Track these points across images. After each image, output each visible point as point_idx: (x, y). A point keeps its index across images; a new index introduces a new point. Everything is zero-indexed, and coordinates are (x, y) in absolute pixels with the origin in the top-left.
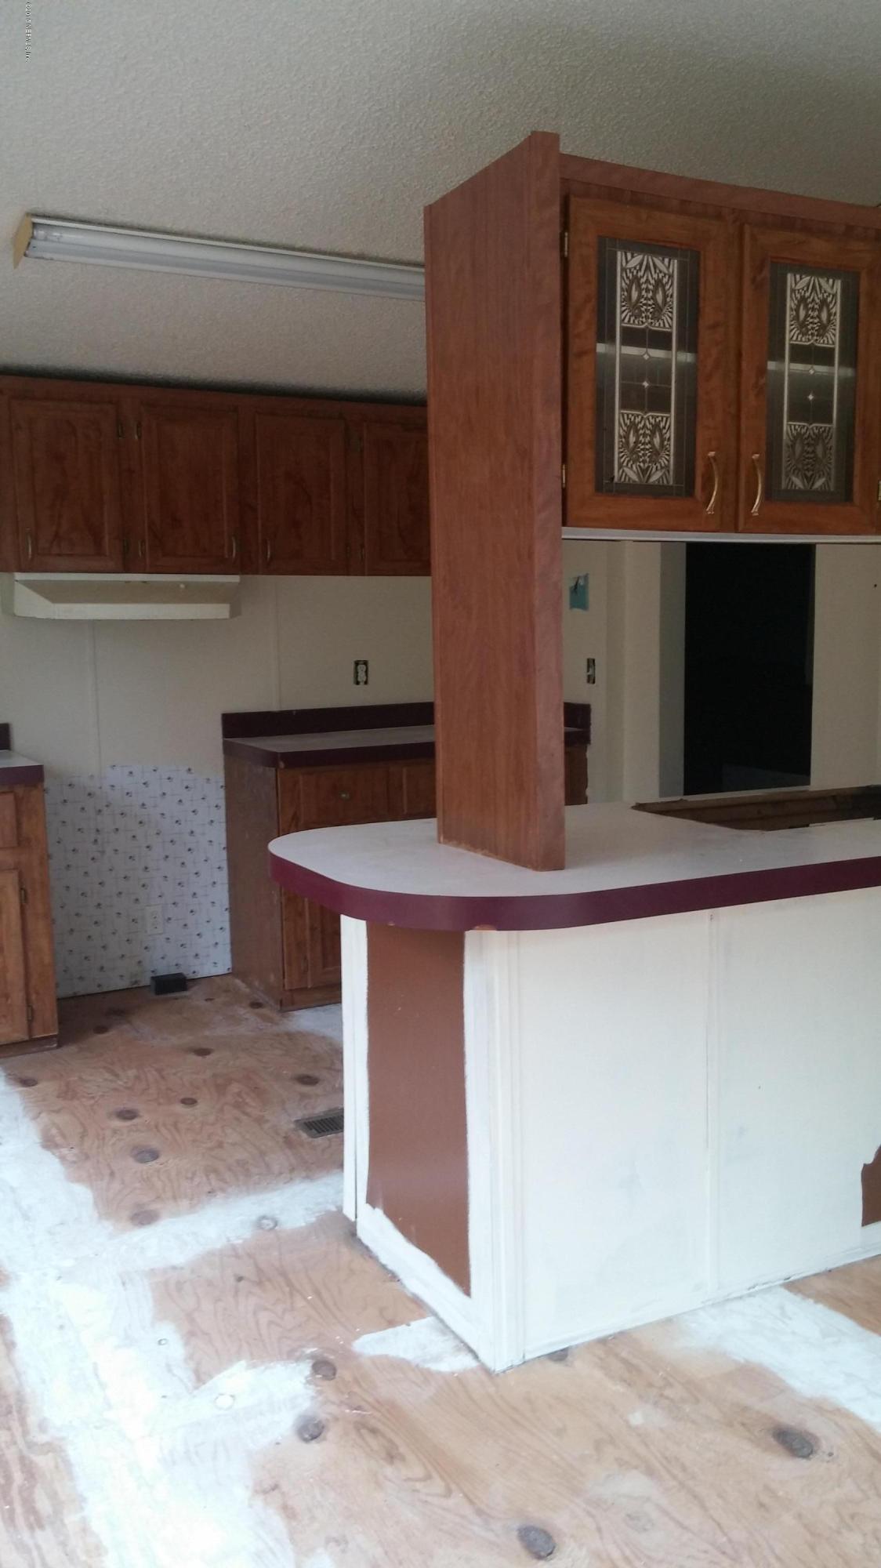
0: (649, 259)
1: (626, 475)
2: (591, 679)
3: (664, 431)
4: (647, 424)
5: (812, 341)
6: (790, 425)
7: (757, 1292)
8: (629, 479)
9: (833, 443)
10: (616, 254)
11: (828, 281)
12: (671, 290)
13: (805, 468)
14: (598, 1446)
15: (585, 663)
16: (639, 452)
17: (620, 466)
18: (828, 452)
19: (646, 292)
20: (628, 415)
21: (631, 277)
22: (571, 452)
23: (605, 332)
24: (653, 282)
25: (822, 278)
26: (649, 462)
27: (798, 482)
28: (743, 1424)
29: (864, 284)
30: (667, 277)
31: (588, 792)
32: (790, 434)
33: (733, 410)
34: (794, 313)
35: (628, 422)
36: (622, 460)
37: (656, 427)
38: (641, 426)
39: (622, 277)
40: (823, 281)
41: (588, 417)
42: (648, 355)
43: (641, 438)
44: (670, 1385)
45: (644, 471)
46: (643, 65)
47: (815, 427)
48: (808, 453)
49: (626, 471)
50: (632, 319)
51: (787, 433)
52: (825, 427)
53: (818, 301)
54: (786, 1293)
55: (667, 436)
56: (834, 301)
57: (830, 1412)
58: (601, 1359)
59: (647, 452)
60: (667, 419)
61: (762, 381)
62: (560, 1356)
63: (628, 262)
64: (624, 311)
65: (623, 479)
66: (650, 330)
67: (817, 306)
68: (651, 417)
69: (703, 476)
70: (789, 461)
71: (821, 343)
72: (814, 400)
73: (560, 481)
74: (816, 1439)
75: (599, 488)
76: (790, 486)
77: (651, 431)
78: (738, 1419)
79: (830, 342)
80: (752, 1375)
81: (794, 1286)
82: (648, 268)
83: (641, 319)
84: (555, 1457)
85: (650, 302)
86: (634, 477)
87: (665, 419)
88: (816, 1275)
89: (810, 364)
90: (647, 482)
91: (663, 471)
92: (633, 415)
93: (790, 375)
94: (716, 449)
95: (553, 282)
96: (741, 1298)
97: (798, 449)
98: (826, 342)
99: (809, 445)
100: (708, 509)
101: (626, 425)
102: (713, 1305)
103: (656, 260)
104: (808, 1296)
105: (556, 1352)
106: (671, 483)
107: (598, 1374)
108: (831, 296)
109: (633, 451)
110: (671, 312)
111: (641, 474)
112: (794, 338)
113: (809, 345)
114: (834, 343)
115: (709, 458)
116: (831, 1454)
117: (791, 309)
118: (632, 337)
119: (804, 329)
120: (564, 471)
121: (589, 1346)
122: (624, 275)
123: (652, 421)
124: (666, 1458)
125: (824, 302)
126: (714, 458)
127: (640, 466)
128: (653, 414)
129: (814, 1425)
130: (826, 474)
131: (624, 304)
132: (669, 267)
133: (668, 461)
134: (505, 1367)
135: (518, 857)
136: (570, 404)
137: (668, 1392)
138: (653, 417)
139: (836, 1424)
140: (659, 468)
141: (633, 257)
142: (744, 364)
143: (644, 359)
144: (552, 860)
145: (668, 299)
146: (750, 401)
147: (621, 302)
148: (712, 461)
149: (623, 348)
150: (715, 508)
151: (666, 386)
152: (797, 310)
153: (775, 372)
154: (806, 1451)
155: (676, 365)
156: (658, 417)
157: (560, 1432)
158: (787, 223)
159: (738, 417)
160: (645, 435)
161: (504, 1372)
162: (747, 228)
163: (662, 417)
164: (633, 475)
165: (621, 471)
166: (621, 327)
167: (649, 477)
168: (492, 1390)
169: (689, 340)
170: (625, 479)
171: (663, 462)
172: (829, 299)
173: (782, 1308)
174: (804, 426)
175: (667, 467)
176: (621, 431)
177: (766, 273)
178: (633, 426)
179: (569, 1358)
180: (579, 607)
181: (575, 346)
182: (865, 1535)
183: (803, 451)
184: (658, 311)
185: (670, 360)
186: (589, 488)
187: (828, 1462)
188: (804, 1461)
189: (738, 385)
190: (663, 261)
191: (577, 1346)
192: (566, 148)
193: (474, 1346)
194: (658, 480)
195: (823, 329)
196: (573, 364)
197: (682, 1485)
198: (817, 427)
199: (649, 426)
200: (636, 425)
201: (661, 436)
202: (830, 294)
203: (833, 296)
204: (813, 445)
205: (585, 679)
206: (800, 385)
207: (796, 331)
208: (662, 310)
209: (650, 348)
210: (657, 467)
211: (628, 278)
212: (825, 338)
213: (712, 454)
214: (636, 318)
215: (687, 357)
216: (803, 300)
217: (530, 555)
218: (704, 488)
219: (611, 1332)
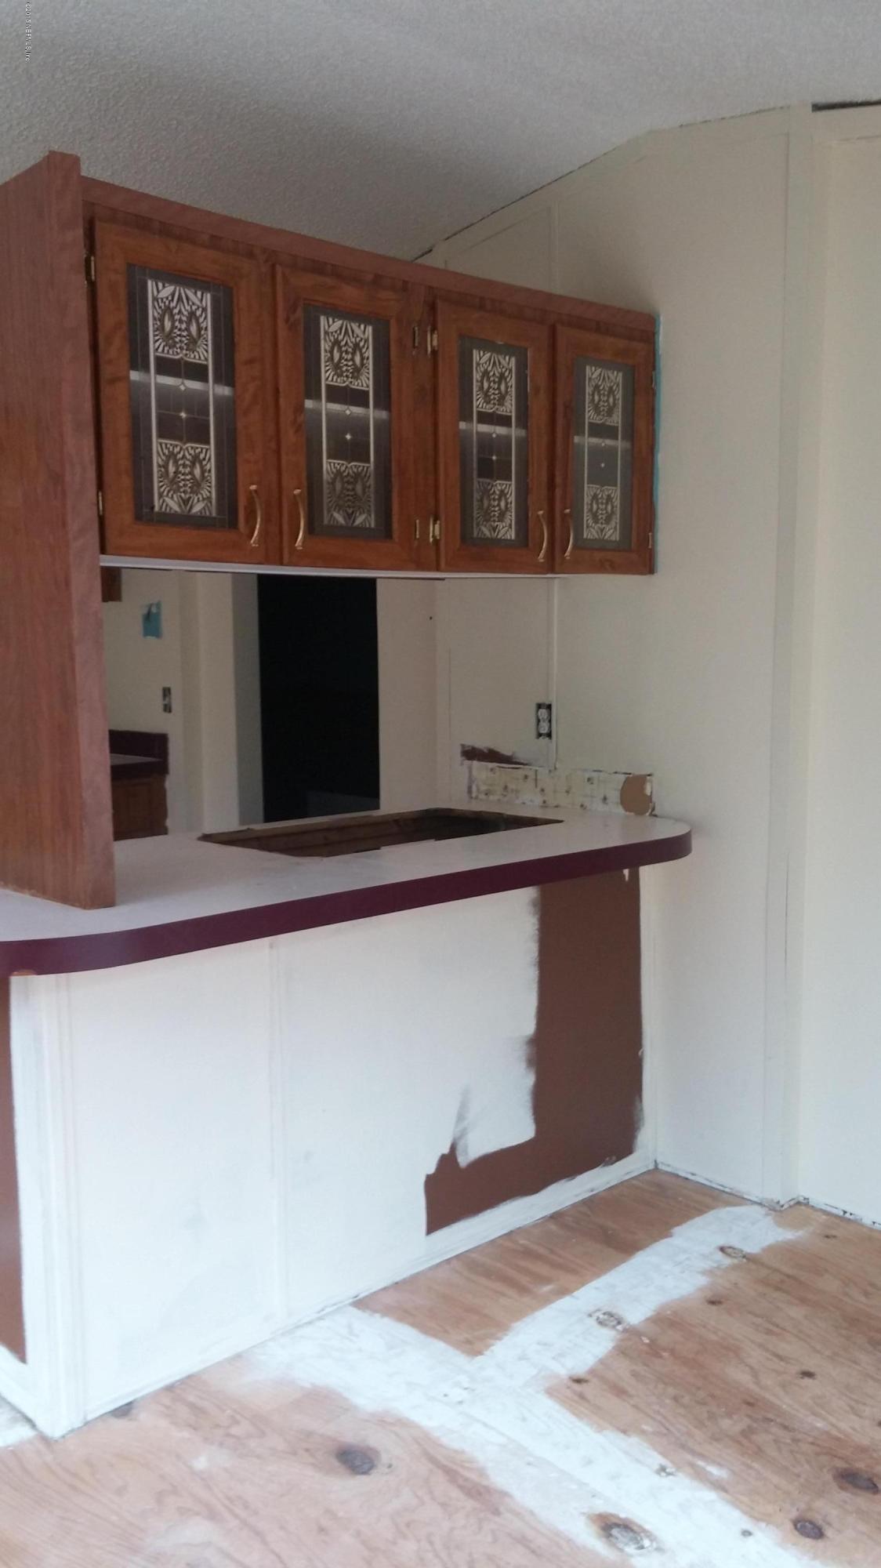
0: (181, 290)
1: (167, 505)
2: (167, 708)
3: (204, 463)
4: (187, 454)
5: (347, 383)
6: (330, 463)
7: (328, 1314)
8: (171, 509)
9: (371, 482)
10: (146, 283)
11: (359, 326)
12: (205, 323)
13: (346, 505)
14: (160, 1497)
15: (160, 693)
16: (180, 482)
17: (161, 495)
18: (367, 490)
19: (180, 322)
20: (166, 444)
21: (163, 307)
22: (108, 477)
23: (138, 360)
24: (186, 313)
25: (355, 323)
26: (191, 493)
27: (339, 518)
28: (307, 1450)
29: (394, 332)
30: (200, 309)
31: (169, 823)
32: (330, 472)
33: (273, 445)
34: (329, 355)
35: (166, 452)
36: (162, 489)
37: (195, 459)
38: (180, 456)
39: (154, 307)
40: (355, 326)
41: (124, 444)
42: (185, 386)
43: (181, 469)
44: (237, 1422)
45: (186, 502)
46: (176, 97)
47: (354, 466)
48: (348, 490)
49: (168, 502)
50: (166, 349)
51: (328, 472)
52: (364, 467)
53: (351, 345)
54: (355, 1311)
55: (208, 467)
56: (366, 346)
57: (391, 1424)
58: (168, 1407)
59: (188, 482)
60: (207, 450)
61: (301, 419)
62: (124, 1411)
63: (159, 292)
64: (158, 340)
65: (163, 509)
66: (186, 362)
67: (350, 350)
68: (191, 448)
69: (245, 508)
70: (330, 497)
71: (356, 385)
72: (351, 439)
73: (95, 508)
74: (376, 1452)
75: (138, 517)
76: (332, 522)
77: (191, 462)
78: (303, 1446)
79: (365, 385)
80: (320, 1399)
81: (361, 1303)
82: (180, 299)
83: (175, 349)
84: (114, 1518)
85: (185, 334)
86: (176, 508)
87: (204, 451)
88: (385, 1289)
89: (346, 404)
90: (190, 510)
91: (205, 502)
92: (171, 445)
93: (327, 415)
94: (258, 483)
95: (81, 305)
96: (310, 1323)
97: (338, 486)
98: (360, 384)
99: (348, 483)
100: (252, 542)
101: (164, 454)
102: (283, 1334)
103: (188, 292)
104: (375, 1311)
105: (120, 1407)
106: (214, 515)
107: (163, 1423)
108: (363, 341)
109: (173, 482)
110: (206, 345)
111: (182, 504)
112: (330, 379)
113: (345, 387)
114: (368, 386)
115: (251, 492)
116: (390, 1466)
117: (326, 351)
118: (166, 367)
119: (339, 371)
120: (100, 498)
121: (155, 1396)
122: (156, 304)
123: (192, 452)
124: (229, 1498)
125: (356, 346)
126: (256, 491)
127: (180, 496)
128: (193, 445)
129: (374, 1439)
130: (366, 511)
131: (156, 333)
132: (202, 301)
133: (210, 492)
134: (64, 1432)
135: (66, 896)
136: (105, 431)
137: (234, 1431)
138: (192, 448)
139: (397, 1434)
140: (201, 499)
141: (164, 287)
142: (282, 401)
143: (180, 390)
144: (102, 898)
145: (203, 332)
146: (289, 437)
147: (154, 331)
148: (254, 495)
149: (158, 376)
150: (259, 541)
151: (204, 418)
152: (332, 352)
153: (312, 411)
154: (366, 1467)
155: (214, 398)
156: (197, 448)
157: (120, 1491)
158: (318, 268)
159: (278, 452)
160: (184, 466)
161: (63, 1437)
162: (279, 269)
163: (202, 449)
164: (174, 505)
165: (161, 501)
166: (154, 355)
167: (191, 507)
168: (49, 1458)
169: (226, 375)
170: (166, 509)
171: (205, 493)
172: (362, 344)
173: (350, 1327)
174: (343, 464)
175: (209, 498)
176: (160, 460)
177: (299, 313)
178: (172, 455)
179: (134, 1411)
180: (153, 635)
181: (107, 372)
182: (419, 1541)
183: (343, 488)
184: (192, 343)
185: (207, 393)
186: (128, 517)
187: (387, 1474)
188: (363, 1478)
189: (277, 423)
190: (195, 294)
191: (143, 1398)
192: (87, 170)
193: (30, 1415)
194: (201, 511)
195: (357, 372)
196: (106, 390)
197: (245, 1523)
198: (355, 466)
199: (189, 457)
200: (176, 456)
201: (202, 467)
202: (362, 339)
203: (365, 342)
204: (352, 483)
205: (161, 708)
206: (338, 425)
207: (331, 373)
208: (196, 343)
209: (187, 379)
210: (198, 499)
211: (160, 307)
212: (359, 381)
213: (253, 487)
214: (170, 348)
215: (225, 391)
216: (337, 343)
217: (67, 583)
218: (247, 521)
219: (178, 1378)
